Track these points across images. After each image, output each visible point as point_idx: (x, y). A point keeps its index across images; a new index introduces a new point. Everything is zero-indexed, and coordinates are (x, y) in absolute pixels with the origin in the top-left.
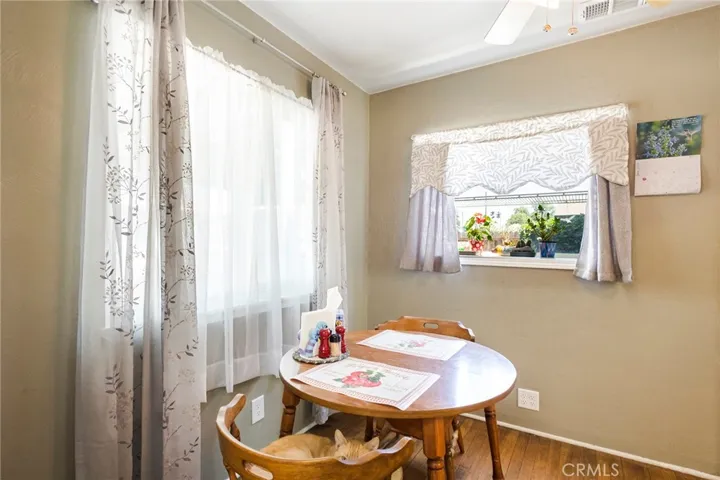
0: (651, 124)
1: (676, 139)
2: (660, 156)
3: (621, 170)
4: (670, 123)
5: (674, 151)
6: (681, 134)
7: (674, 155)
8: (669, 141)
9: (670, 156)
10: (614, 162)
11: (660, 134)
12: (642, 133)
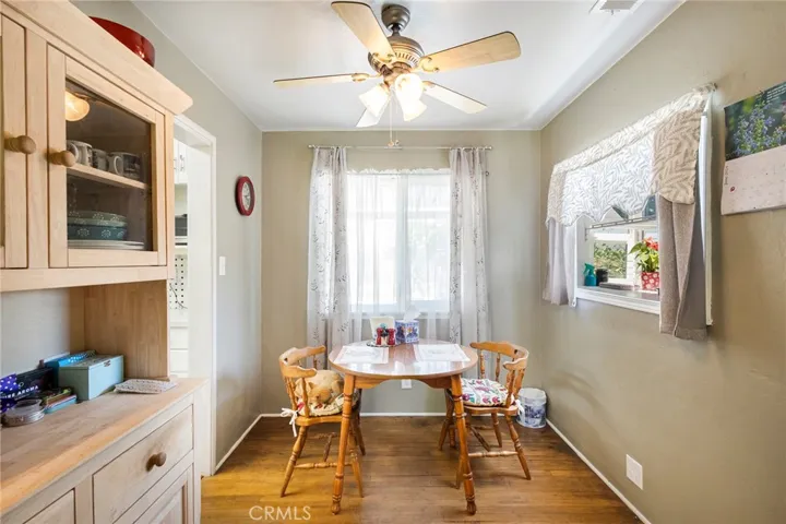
0: (741, 103)
1: (770, 121)
2: (754, 151)
3: (684, 183)
4: (764, 96)
5: (769, 140)
6: (778, 111)
7: (770, 147)
8: (762, 125)
9: (766, 148)
10: (674, 175)
11: (752, 117)
12: (732, 121)
